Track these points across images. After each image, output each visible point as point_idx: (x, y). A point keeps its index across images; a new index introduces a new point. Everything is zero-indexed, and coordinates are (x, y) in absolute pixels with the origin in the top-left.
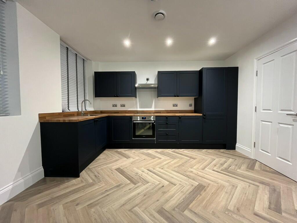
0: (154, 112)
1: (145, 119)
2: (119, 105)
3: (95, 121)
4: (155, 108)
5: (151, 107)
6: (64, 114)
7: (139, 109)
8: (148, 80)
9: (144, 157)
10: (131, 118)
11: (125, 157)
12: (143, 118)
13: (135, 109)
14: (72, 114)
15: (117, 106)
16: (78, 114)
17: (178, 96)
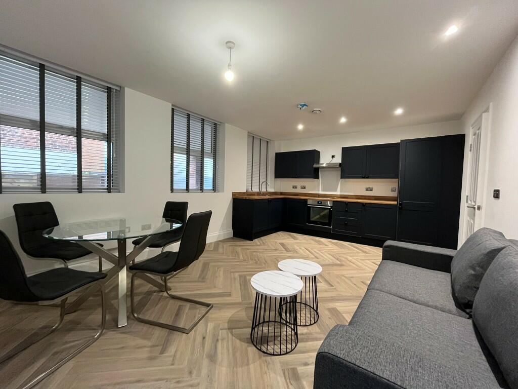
0: (339, 196)
1: (321, 203)
2: (299, 187)
3: (269, 201)
4: (341, 191)
5: (336, 191)
6: (247, 193)
7: (321, 192)
8: (333, 157)
9: (313, 242)
10: (306, 201)
11: (293, 238)
12: (318, 202)
13: (317, 192)
14: (253, 194)
15: (298, 187)
16: (259, 194)
17: (368, 178)
